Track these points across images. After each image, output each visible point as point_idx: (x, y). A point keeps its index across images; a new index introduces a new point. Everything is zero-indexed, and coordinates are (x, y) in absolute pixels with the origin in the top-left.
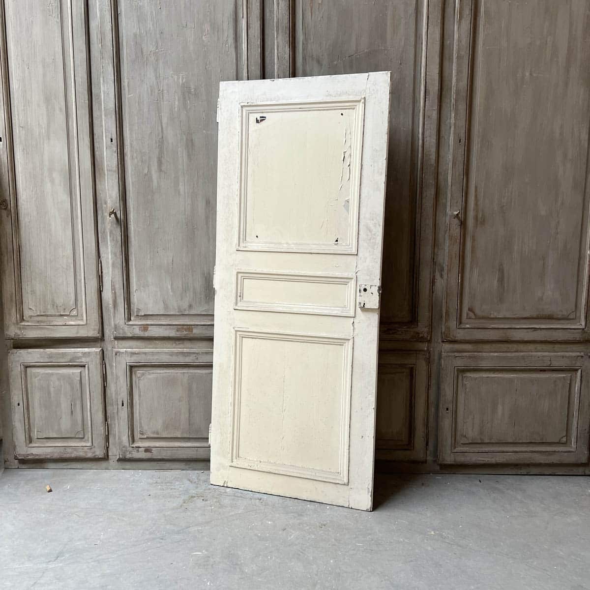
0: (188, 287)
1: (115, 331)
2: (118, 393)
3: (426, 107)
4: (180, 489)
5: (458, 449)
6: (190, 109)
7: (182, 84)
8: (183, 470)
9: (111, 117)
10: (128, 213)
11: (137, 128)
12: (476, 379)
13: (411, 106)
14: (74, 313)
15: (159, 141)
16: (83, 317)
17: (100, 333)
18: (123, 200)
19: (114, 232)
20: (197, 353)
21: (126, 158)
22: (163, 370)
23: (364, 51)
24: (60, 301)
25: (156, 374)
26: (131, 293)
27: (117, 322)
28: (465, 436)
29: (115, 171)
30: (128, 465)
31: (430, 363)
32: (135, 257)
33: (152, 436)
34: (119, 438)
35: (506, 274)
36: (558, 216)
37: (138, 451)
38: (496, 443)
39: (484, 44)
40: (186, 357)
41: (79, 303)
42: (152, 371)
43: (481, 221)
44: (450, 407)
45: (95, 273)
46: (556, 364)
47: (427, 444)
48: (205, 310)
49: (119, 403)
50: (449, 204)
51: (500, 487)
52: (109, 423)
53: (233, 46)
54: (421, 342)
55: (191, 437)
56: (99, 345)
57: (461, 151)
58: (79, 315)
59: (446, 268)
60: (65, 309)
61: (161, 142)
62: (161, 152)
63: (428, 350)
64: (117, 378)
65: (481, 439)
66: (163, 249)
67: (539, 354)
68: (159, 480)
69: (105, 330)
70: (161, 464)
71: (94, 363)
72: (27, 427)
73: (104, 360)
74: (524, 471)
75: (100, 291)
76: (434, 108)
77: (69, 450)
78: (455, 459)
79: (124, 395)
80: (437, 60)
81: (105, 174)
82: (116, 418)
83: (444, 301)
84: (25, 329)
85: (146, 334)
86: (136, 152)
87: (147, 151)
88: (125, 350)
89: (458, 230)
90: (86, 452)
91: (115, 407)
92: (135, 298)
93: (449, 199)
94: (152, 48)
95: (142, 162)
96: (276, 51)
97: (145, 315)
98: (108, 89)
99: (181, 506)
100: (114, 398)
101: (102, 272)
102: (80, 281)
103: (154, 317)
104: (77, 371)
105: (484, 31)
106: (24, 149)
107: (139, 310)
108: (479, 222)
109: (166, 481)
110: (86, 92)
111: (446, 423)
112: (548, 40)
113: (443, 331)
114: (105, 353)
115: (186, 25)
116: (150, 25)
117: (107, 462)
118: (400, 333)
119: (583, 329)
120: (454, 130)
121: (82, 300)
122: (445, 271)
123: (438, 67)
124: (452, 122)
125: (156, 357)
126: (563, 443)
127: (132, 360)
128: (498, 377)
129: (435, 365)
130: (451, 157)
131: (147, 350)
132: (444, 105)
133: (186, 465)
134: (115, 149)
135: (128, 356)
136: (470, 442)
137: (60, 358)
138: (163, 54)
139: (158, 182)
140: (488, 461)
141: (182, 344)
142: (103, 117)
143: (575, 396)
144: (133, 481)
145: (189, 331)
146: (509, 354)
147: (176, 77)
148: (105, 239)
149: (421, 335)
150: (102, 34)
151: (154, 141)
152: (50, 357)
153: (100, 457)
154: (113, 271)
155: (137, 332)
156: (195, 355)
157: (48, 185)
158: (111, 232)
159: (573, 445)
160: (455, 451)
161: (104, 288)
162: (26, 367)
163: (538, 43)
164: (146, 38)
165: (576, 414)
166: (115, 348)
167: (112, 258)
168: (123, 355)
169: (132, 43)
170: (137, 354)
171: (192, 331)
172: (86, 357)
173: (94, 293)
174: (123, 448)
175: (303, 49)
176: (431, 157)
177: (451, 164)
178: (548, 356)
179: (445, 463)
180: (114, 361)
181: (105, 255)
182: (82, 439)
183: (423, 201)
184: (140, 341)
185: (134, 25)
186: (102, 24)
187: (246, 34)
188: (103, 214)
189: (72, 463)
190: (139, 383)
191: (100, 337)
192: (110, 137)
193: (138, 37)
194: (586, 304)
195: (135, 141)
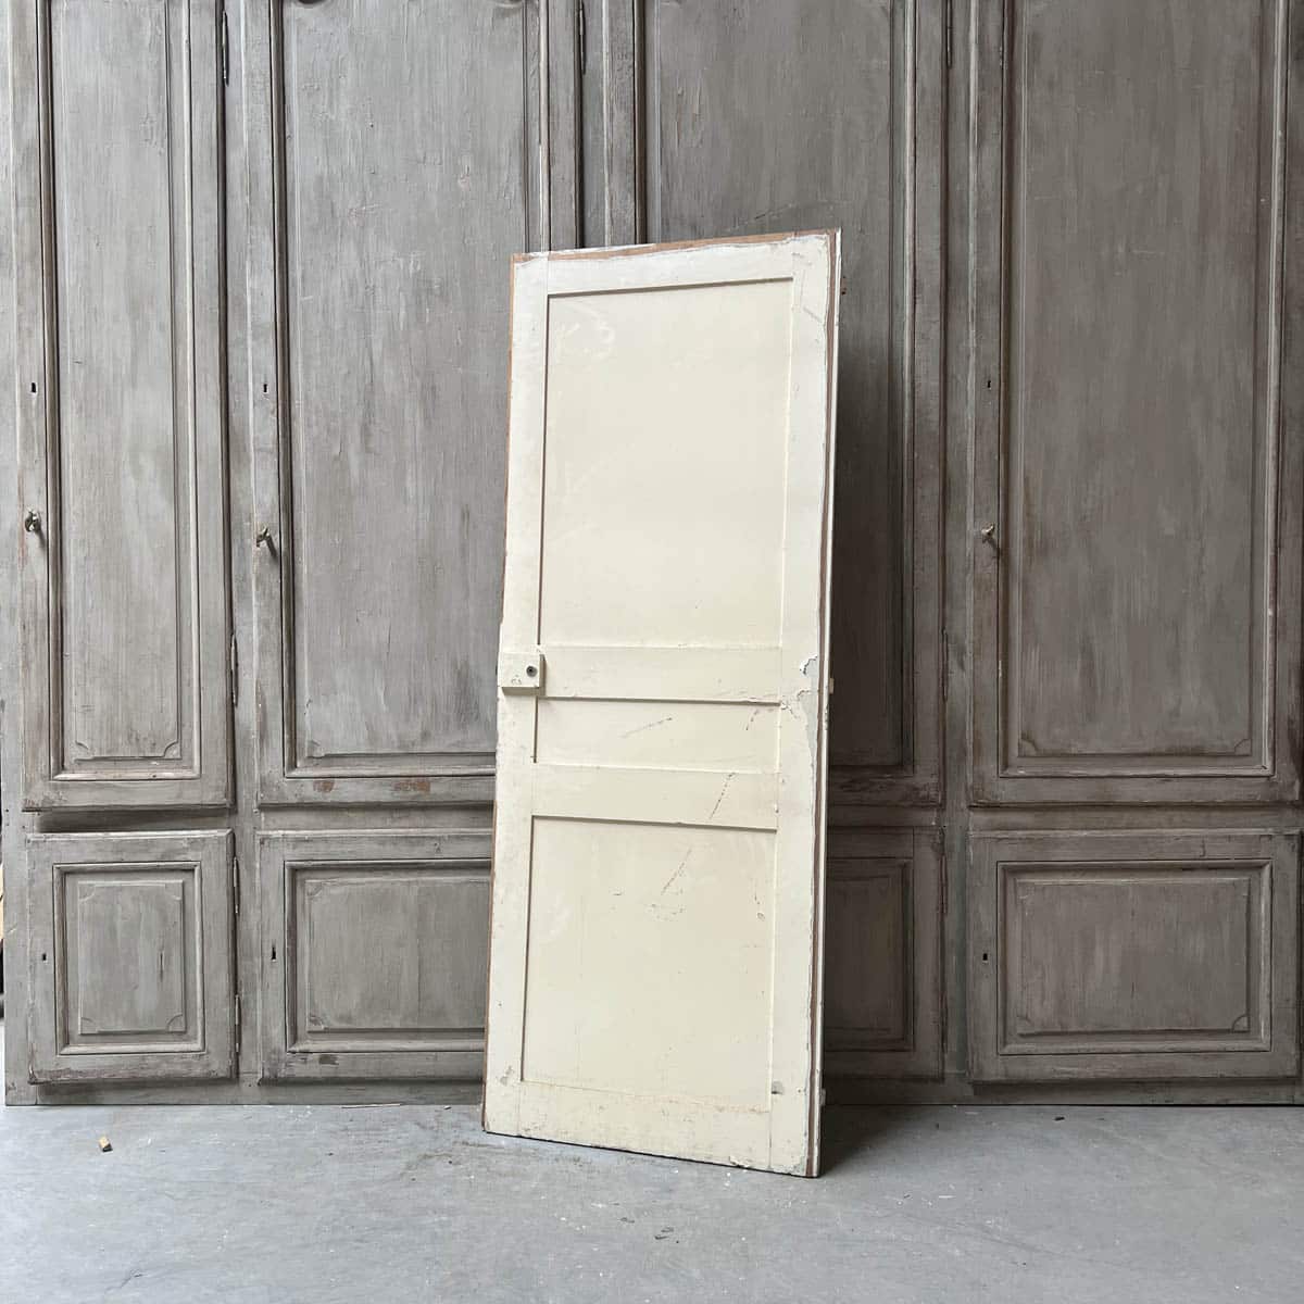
0: (421, 694)
1: (262, 791)
2: (265, 929)
3: (917, 317)
4: (400, 1141)
5: (1012, 1047)
6: (430, 324)
7: (415, 274)
8: (403, 1103)
9: (266, 342)
10: (296, 538)
11: (319, 363)
12: (1044, 888)
13: (886, 316)
14: (174, 753)
15: (366, 391)
16: (191, 759)
17: (230, 795)
18: (286, 511)
19: (266, 579)
20: (439, 839)
21: (294, 424)
22: (364, 877)
23: (786, 206)
24: (144, 727)
25: (348, 886)
26: (298, 709)
27: (266, 772)
28: (1026, 1018)
29: (272, 451)
30: (281, 1093)
31: (943, 854)
32: (309, 632)
33: (337, 1025)
34: (265, 1032)
35: (1098, 660)
36: (1201, 537)
38: (1095, 1033)
39: (1029, 192)
40: (413, 845)
41: (185, 731)
42: (340, 880)
43: (1039, 549)
44: (991, 951)
45: (222, 663)
46: (1216, 853)
47: (944, 1037)
48: (457, 744)
49: (265, 951)
50: (971, 512)
51: (1109, 1129)
52: (243, 998)
53: (519, 198)
54: (922, 807)
55: (423, 1027)
56: (225, 823)
57: (992, 403)
58: (185, 758)
59: (969, 649)
60: (154, 744)
62: (369, 412)
63: (938, 825)
64: (263, 894)
65: (1061, 1023)
66: (370, 614)
67: (1178, 832)
68: (350, 1125)
69: (239, 784)
70: (355, 1090)
71: (213, 862)
72: (59, 1009)
73: (234, 855)
74: (1160, 1098)
75: (232, 705)
76: (934, 319)
77: (151, 1060)
78: (1007, 1071)
79: (277, 934)
80: (937, 224)
81: (249, 460)
82: (259, 983)
83: (969, 719)
84: (67, 788)
85: (329, 798)
86: (317, 411)
87: (340, 410)
88: (281, 832)
89: (992, 568)
90: (189, 1065)
91: (258, 961)
92: (307, 718)
93: (970, 505)
94: (353, 203)
95: (328, 430)
96: (607, 207)
97: (327, 756)
98: (261, 284)
99: (402, 1175)
100: (254, 940)
101: (237, 665)
102: (190, 684)
103: (348, 760)
104: (176, 881)
105: (1029, 167)
106: (81, 408)
107: (313, 745)
108: (1035, 551)
109: (368, 1126)
111: (985, 990)
112: (1160, 184)
113: (970, 782)
114: (238, 840)
115: (425, 158)
116: (350, 157)
117: (236, 1087)
118: (876, 788)
119: (1268, 777)
120: (976, 362)
121: (191, 726)
122: (968, 654)
123: (938, 236)
124: (971, 345)
125: (348, 848)
126: (1239, 1032)
127: (293, 855)
128: (1093, 885)
129: (955, 858)
130: (970, 416)
131: (329, 833)
132: (953, 311)
133: (411, 1093)
134: (272, 406)
135: (288, 846)
136: (1038, 1030)
137: (141, 851)
138: (376, 214)
139: (360, 473)
140: (1079, 1073)
141: (406, 817)
142: (250, 342)
143: (1260, 923)
144: (295, 1127)
145: (422, 789)
146: (1112, 834)
147: (401, 260)
148: (245, 595)
149: (923, 793)
150: (253, 176)
151: (355, 391)
152: (120, 851)
153: (221, 1075)
154: (260, 661)
155: (310, 792)
156: (433, 842)
157: (129, 484)
158: (257, 580)
159: (1264, 1034)
160: (1006, 1051)
161: (240, 699)
162: (66, 873)
163: (1140, 189)
164: (341, 184)
165: (1264, 965)
166: (260, 829)
167: (259, 634)
168: (276, 844)
169: (313, 194)
170: (307, 841)
171: (428, 789)
172: (197, 850)
173: (220, 709)
174: (271, 1055)
175: (663, 204)
176: (930, 417)
177: (971, 431)
178: (1196, 837)
179: (985, 1079)
180: (257, 858)
181: (246, 628)
182: (182, 1035)
183: (918, 506)
184: (314, 813)
185: (318, 160)
186: (252, 157)
187: (546, 175)
188: (242, 540)
189: (158, 1090)
190: (310, 906)
191: (228, 806)
192: (263, 381)
193: (326, 183)
194: (1272, 722)
195: (315, 390)
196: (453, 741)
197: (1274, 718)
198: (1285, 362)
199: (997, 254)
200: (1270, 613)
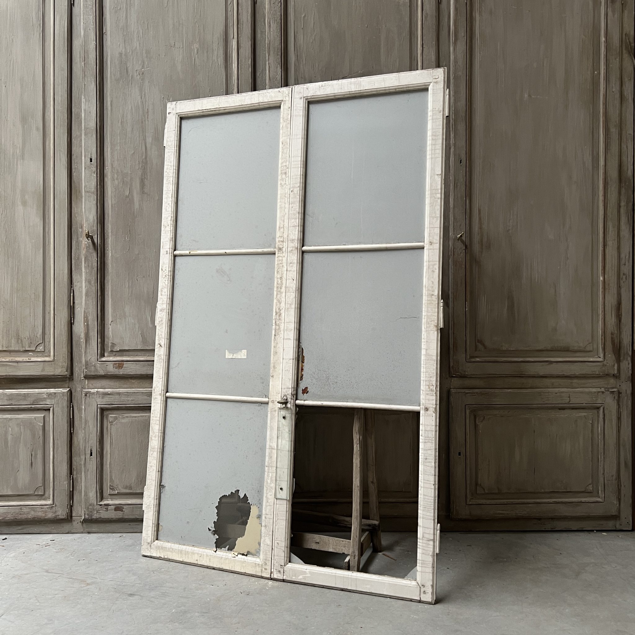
1: (86, 368)
2: (87, 440)
5: (474, 501)
9: (92, 136)
10: (105, 238)
11: (119, 148)
14: (41, 348)
15: (143, 162)
16: (50, 352)
17: (69, 370)
18: (101, 223)
19: (90, 258)
21: (106, 179)
22: (139, 413)
23: (357, 72)
24: (25, 334)
25: (131, 418)
26: (105, 325)
27: (89, 359)
28: (481, 486)
29: (93, 193)
30: (95, 527)
32: (112, 286)
33: (124, 491)
34: (86, 494)
35: (516, 302)
36: (567, 240)
37: (107, 510)
38: (515, 493)
41: (46, 337)
42: (127, 415)
43: (486, 246)
44: (463, 451)
45: (66, 303)
46: (575, 400)
49: (87, 452)
52: (75, 477)
53: (223, 65)
56: (67, 385)
57: (462, 172)
58: (47, 351)
59: (451, 296)
60: (30, 344)
62: (144, 173)
64: (86, 422)
65: (498, 489)
66: (144, 277)
67: (557, 390)
69: (74, 366)
70: (133, 525)
71: (60, 405)
73: (71, 402)
74: (548, 527)
75: (71, 324)
77: (25, 510)
78: (470, 513)
79: (93, 442)
81: (82, 198)
82: (83, 469)
85: (121, 372)
86: (117, 172)
87: (129, 172)
88: (96, 390)
89: (463, 255)
90: (46, 512)
91: (83, 457)
92: (110, 331)
94: (138, 67)
95: (123, 182)
96: (267, 71)
97: (120, 351)
98: (89, 107)
100: (81, 447)
101: (74, 303)
102: (49, 313)
103: (131, 353)
104: (40, 415)
105: (480, 53)
107: (113, 345)
108: (484, 247)
110: (66, 111)
113: (451, 365)
114: (73, 394)
115: (174, 45)
116: (136, 44)
117: (70, 524)
119: (602, 362)
120: (455, 151)
121: (50, 334)
122: (450, 299)
124: (451, 142)
125: (131, 398)
126: (588, 493)
127: (102, 402)
130: (451, 178)
131: (121, 390)
134: (95, 169)
135: (99, 397)
136: (486, 492)
137: (21, 400)
138: (149, 73)
139: (139, 205)
140: (507, 514)
142: (83, 136)
143: (598, 437)
146: (524, 391)
148: (79, 265)
150: (86, 52)
151: (137, 162)
152: (10, 400)
153: (62, 517)
154: (86, 301)
155: (111, 369)
157: (20, 208)
158: (85, 260)
159: (601, 494)
160: (470, 503)
161: (75, 320)
163: (535, 65)
164: (132, 58)
165: (601, 458)
166: (85, 389)
167: (86, 287)
168: (93, 396)
169: (117, 62)
170: (109, 394)
172: (52, 399)
173: (64, 326)
174: (89, 506)
175: (295, 71)
177: (452, 185)
178: (566, 392)
179: (460, 517)
180: (83, 402)
181: (79, 283)
182: (41, 497)
184: (113, 380)
185: (120, 45)
186: (86, 42)
187: (236, 54)
188: (78, 238)
189: (29, 526)
190: (111, 429)
191: (68, 376)
192: (89, 156)
193: (124, 56)
194: (603, 334)
195: (116, 161)
197: (604, 332)
198: (608, 153)
200: (601, 278)
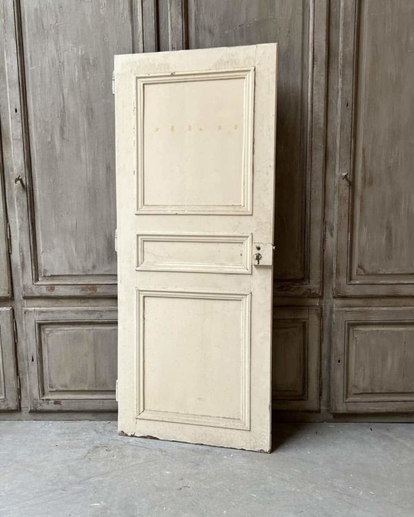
0: (91, 249)
1: (24, 291)
2: (29, 349)
3: (315, 73)
4: (87, 439)
5: (350, 399)
6: (89, 79)
7: (81, 55)
8: (91, 420)
9: (15, 89)
11: (39, 98)
12: (366, 332)
13: (300, 72)
15: (61, 111)
17: (10, 293)
18: (28, 167)
19: (21, 198)
20: (101, 311)
21: (30, 127)
22: (70, 327)
23: (253, 20)
25: (63, 331)
26: (38, 255)
27: (25, 283)
28: (357, 387)
29: (20, 140)
30: (39, 416)
31: (322, 318)
32: (41, 221)
33: (61, 389)
34: (30, 391)
35: (393, 232)
37: (48, 403)
38: (386, 393)
39: (369, 11)
40: (90, 314)
42: (59, 329)
43: (369, 182)
44: (342, 358)
45: (4, 236)
47: (321, 395)
48: (108, 271)
49: (29, 358)
50: (338, 165)
51: (390, 434)
52: (21, 377)
53: (129, 18)
54: (313, 297)
55: (97, 389)
56: (9, 304)
57: (349, 115)
59: (335, 227)
61: (63, 111)
62: (63, 121)
63: (320, 305)
64: (27, 335)
65: (372, 389)
66: (68, 213)
68: (67, 431)
69: (14, 288)
70: (70, 415)
71: (5, 321)
73: (14, 318)
75: (9, 254)
76: (322, 74)
78: (347, 409)
79: (33, 350)
80: (324, 27)
81: (10, 142)
82: (27, 371)
83: (334, 259)
85: (53, 294)
86: (40, 121)
87: (50, 121)
88: (33, 308)
89: (347, 191)
91: (26, 362)
92: (42, 259)
93: (337, 162)
94: (52, 22)
95: (45, 130)
96: (169, 22)
97: (52, 276)
98: (11, 62)
99: (85, 456)
100: (24, 354)
101: (10, 236)
103: (60, 278)
107: (45, 271)
108: (367, 183)
109: (74, 432)
111: (338, 375)
113: (334, 286)
114: (15, 311)
117: (20, 413)
118: (292, 289)
120: (342, 94)
122: (335, 230)
123: (325, 33)
124: (339, 87)
125: (62, 315)
127: (39, 318)
128: (387, 331)
129: (327, 319)
130: (339, 121)
131: (54, 309)
132: (331, 70)
133: (93, 416)
134: (19, 119)
135: (36, 314)
136: (362, 392)
138: (63, 27)
139: (61, 149)
140: (379, 410)
141: (87, 302)
142: (8, 87)
144: (43, 432)
145: (93, 290)
146: (397, 309)
148: (12, 205)
149: (313, 292)
150: (5, 9)
151: (56, 111)
153: (13, 409)
154: (20, 234)
155: (45, 292)
156: (99, 313)
158: (17, 198)
160: (347, 401)
161: (13, 251)
164: (46, 13)
166: (24, 307)
167: (19, 222)
168: (31, 313)
169: (33, 17)
170: (44, 312)
171: (96, 290)
173: (4, 255)
174: (34, 401)
175: (196, 20)
176: (320, 121)
177: (339, 127)
179: (338, 412)
180: (24, 319)
181: (13, 220)
183: (313, 163)
184: (47, 300)
187: (140, 6)
188: (10, 180)
190: (47, 339)
191: (10, 297)
192: (14, 107)
193: (39, 12)
195: (38, 111)
196: (106, 270)
199: (352, 42)
